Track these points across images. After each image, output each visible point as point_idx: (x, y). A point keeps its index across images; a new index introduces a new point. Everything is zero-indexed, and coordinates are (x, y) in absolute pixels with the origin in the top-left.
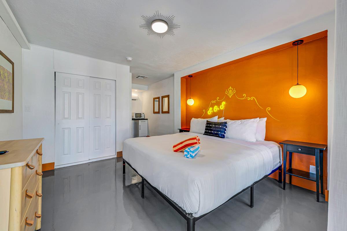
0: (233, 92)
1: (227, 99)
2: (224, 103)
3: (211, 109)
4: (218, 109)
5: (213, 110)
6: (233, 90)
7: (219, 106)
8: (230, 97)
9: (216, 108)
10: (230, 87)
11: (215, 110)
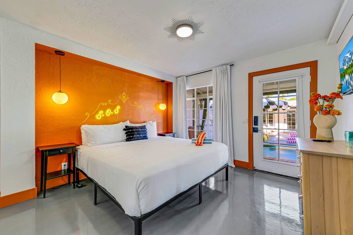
0: (127, 99)
1: (121, 103)
2: (118, 107)
3: (101, 112)
4: (112, 113)
5: (104, 113)
6: (126, 97)
7: (112, 110)
8: (124, 102)
9: (109, 111)
10: (124, 93)
11: (108, 114)
